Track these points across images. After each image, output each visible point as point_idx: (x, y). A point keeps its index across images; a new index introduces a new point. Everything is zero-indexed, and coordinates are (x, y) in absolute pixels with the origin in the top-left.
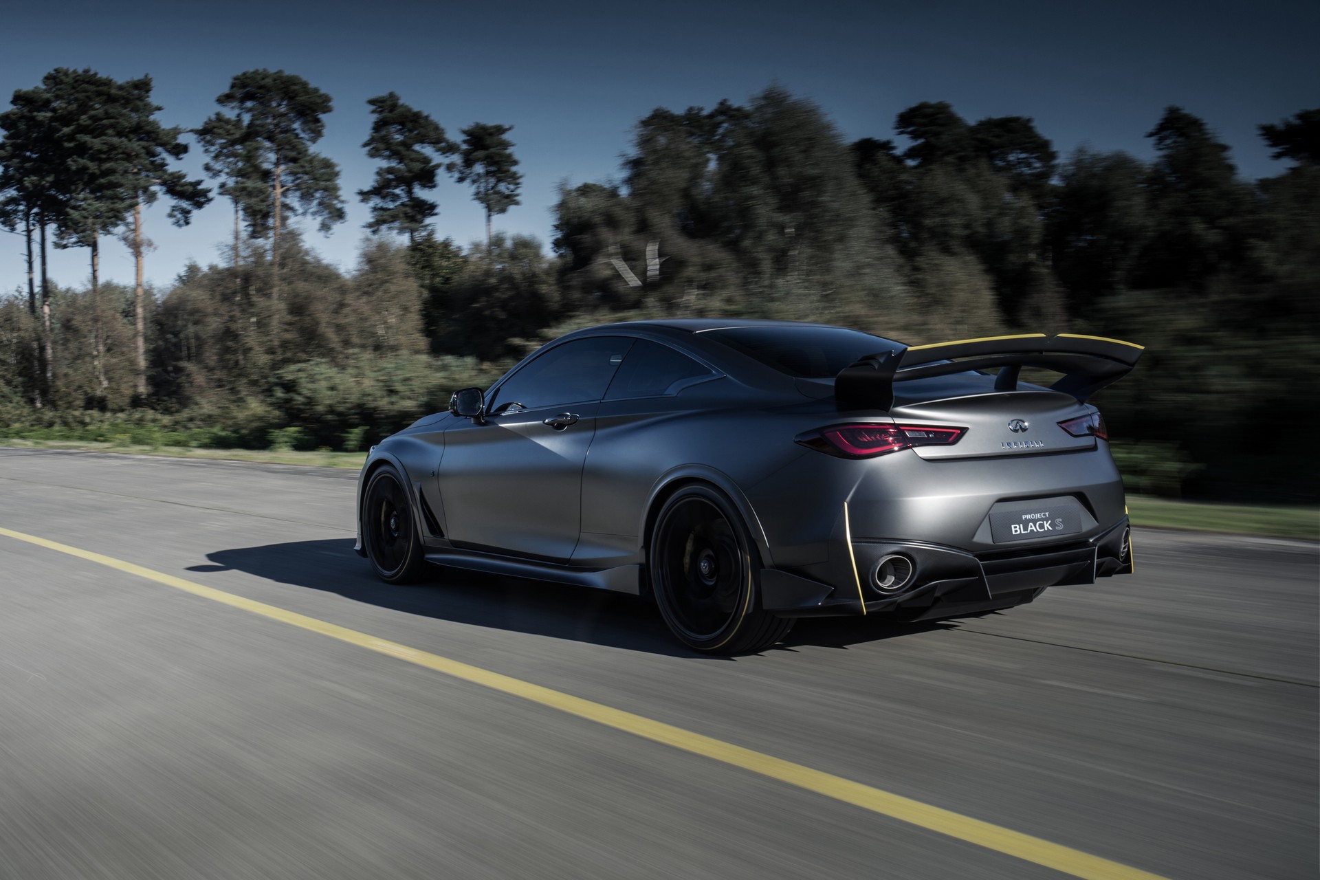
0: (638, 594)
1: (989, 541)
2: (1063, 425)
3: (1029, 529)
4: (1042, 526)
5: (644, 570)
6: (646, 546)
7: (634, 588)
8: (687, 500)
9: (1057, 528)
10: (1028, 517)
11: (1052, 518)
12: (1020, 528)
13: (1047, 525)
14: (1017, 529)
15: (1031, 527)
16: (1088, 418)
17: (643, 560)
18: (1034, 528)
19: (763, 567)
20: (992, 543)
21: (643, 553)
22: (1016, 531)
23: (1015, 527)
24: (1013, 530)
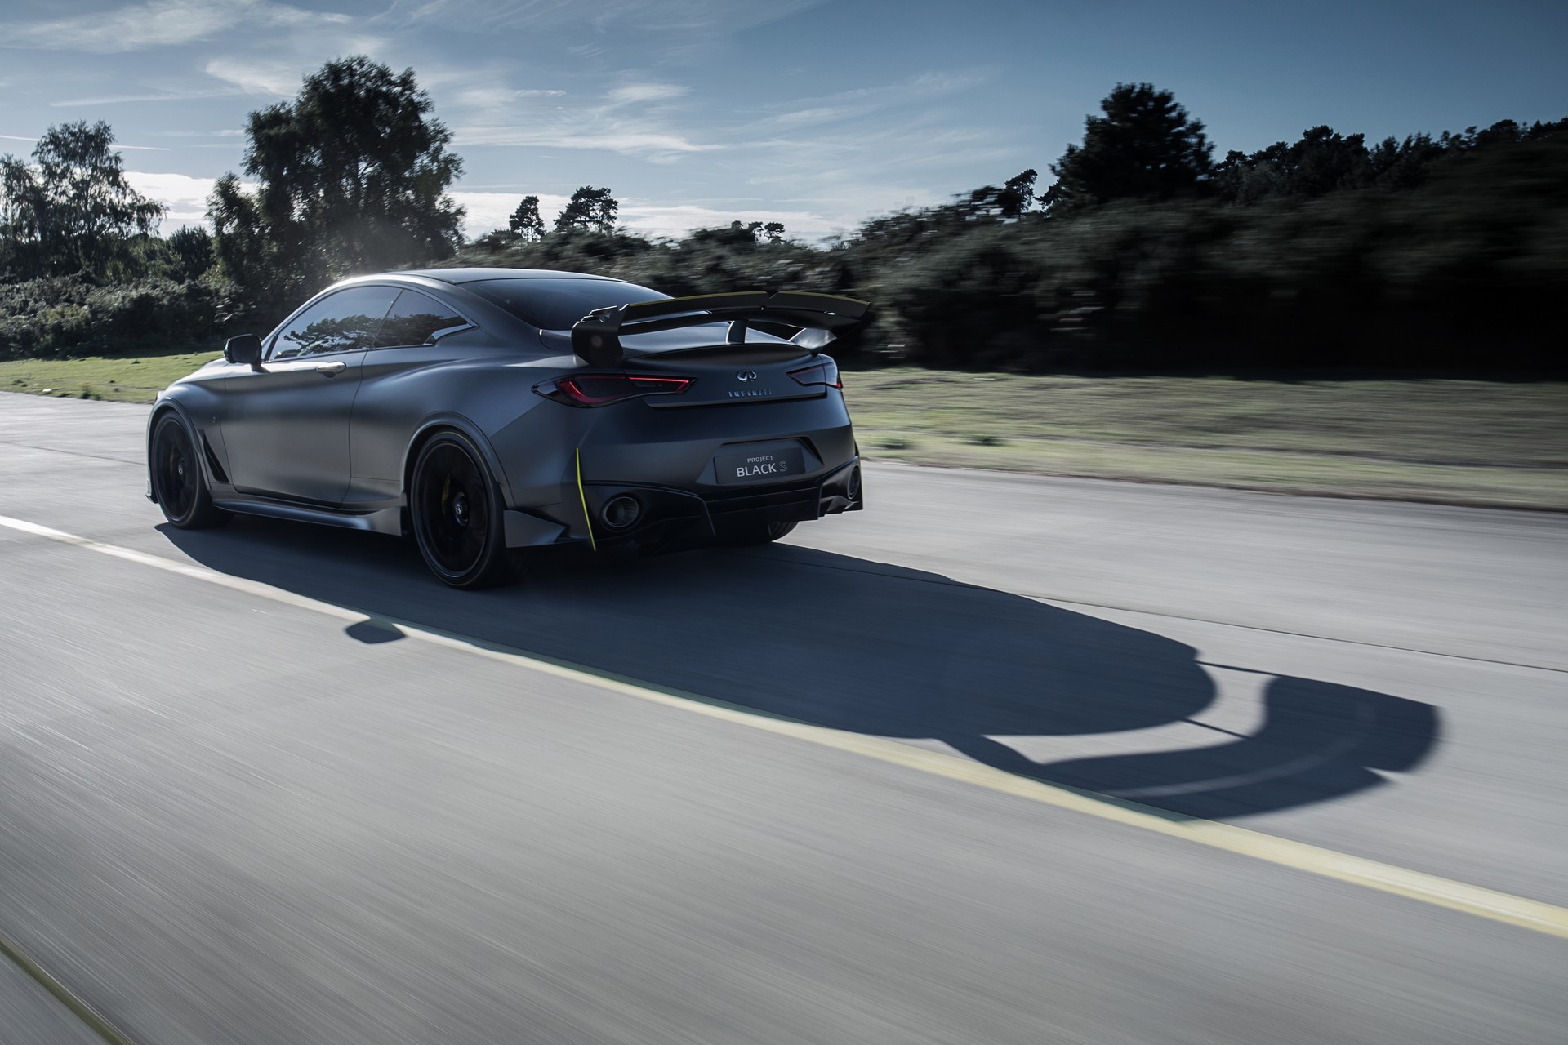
0: (400, 534)
1: (712, 482)
2: (793, 375)
3: (754, 471)
4: (766, 469)
5: (405, 513)
6: (407, 490)
7: (397, 530)
8: (438, 446)
9: (781, 470)
10: (753, 460)
11: (776, 461)
12: (745, 471)
13: (771, 468)
14: (741, 472)
15: (756, 469)
16: (821, 368)
17: (405, 504)
18: (758, 470)
19: (506, 508)
20: (715, 484)
21: (405, 496)
22: (741, 474)
23: (740, 470)
24: (738, 472)
